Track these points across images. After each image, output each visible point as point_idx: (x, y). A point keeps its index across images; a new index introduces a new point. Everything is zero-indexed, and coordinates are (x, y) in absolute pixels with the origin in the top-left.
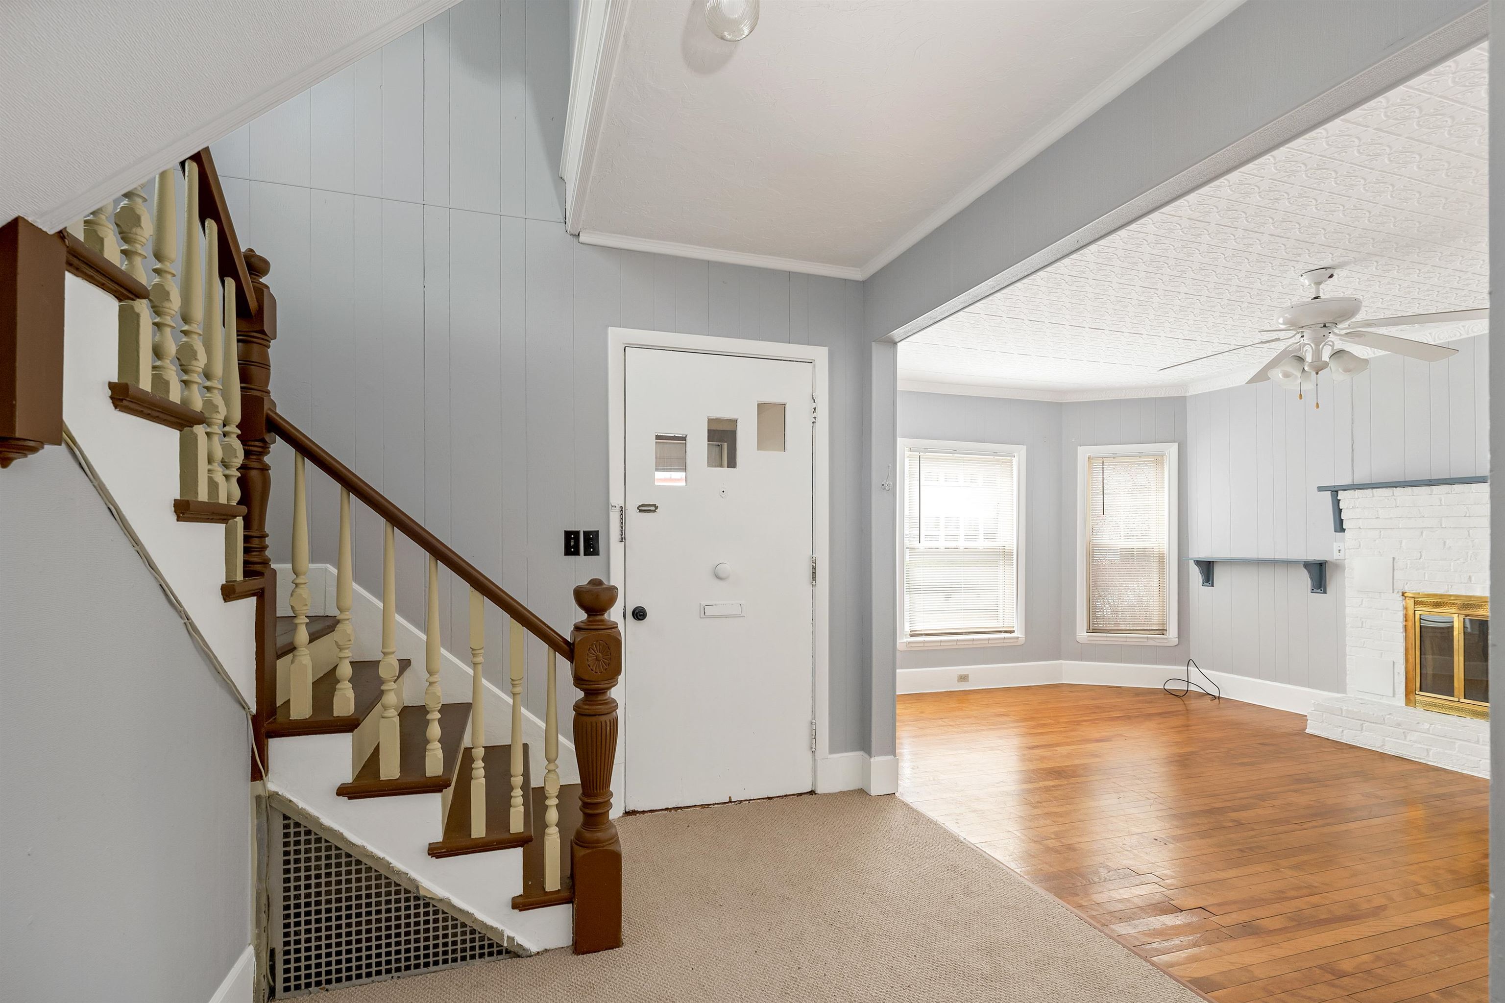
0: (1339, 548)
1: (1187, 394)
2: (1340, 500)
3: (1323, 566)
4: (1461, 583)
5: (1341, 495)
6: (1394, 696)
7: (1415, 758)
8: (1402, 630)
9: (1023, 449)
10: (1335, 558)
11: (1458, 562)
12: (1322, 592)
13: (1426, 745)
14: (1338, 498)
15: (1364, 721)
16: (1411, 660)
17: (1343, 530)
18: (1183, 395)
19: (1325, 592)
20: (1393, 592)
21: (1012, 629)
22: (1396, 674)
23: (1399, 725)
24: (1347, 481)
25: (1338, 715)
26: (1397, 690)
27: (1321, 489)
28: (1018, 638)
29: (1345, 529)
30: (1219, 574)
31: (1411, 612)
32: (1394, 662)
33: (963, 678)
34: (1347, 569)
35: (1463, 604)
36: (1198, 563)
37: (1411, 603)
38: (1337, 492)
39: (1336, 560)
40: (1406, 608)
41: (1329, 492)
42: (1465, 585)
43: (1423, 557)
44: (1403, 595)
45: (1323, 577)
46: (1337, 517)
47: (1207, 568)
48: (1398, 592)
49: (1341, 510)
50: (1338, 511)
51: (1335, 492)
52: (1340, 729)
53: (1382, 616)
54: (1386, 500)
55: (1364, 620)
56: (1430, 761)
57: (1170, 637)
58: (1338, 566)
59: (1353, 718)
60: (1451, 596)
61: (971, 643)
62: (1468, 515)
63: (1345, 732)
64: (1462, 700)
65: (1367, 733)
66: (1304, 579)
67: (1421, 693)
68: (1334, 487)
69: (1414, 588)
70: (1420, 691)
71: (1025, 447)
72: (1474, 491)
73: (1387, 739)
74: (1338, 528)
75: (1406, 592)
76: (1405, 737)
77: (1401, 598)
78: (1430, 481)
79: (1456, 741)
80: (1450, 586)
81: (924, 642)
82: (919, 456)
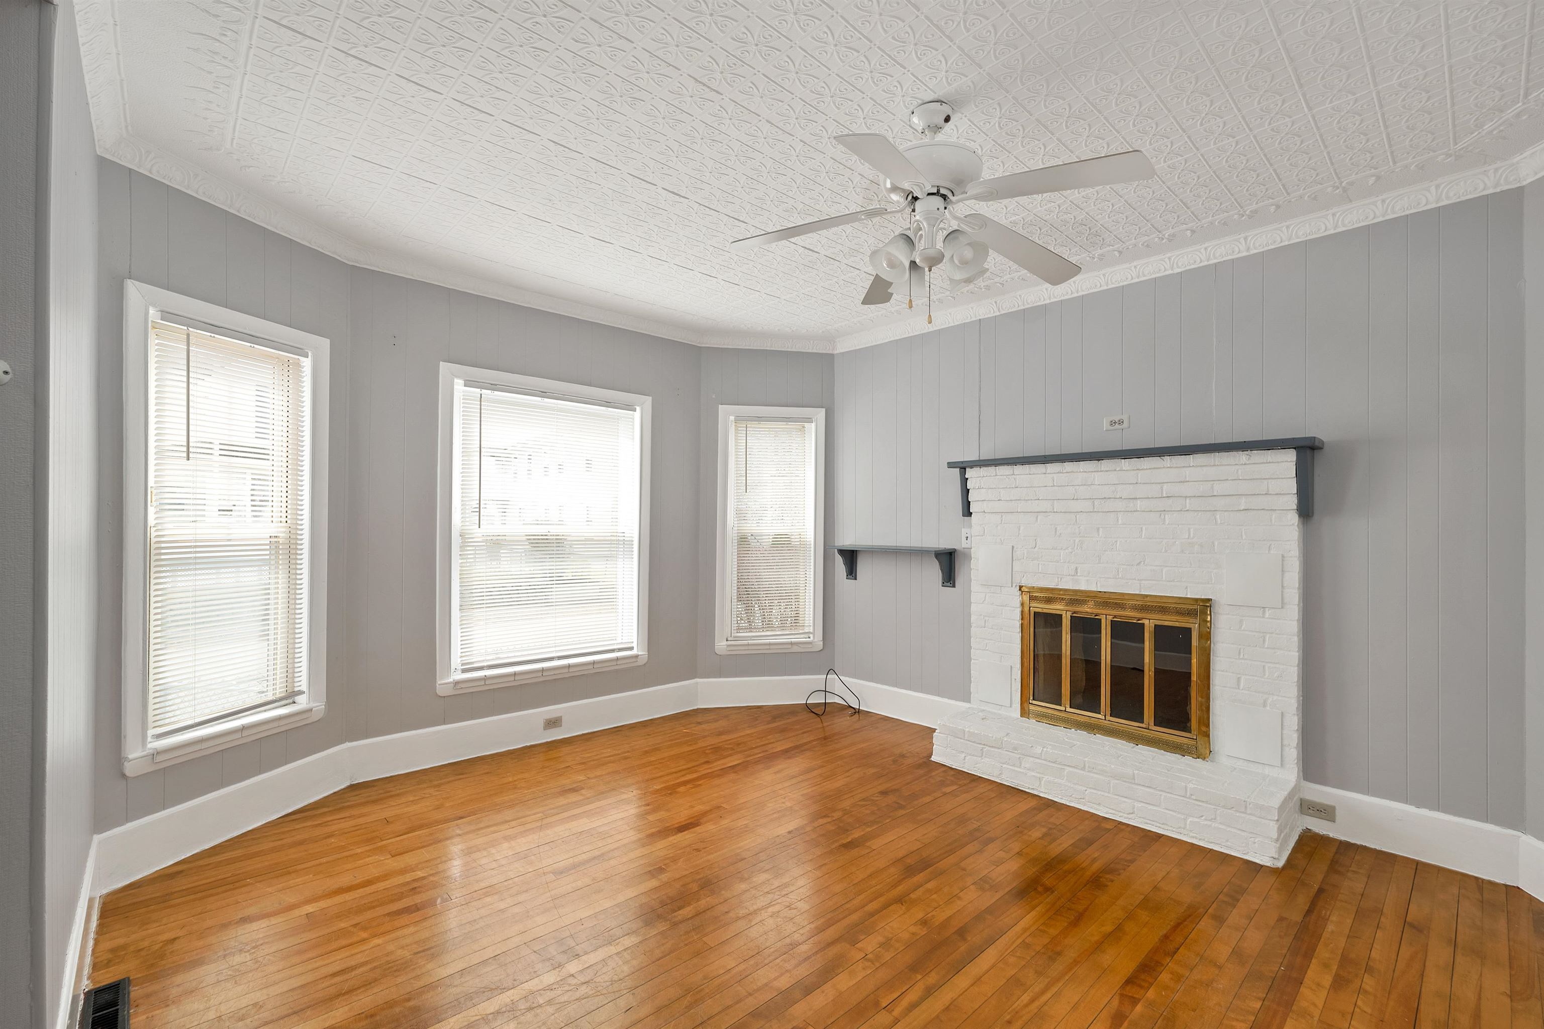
0: (967, 535)
1: (836, 352)
2: (967, 479)
3: (953, 554)
4: (1069, 575)
5: (970, 473)
6: (1011, 707)
7: (1029, 788)
8: (1019, 630)
9: (648, 400)
10: (963, 546)
11: (1067, 551)
12: (951, 585)
13: (1039, 773)
14: (966, 477)
15: (984, 745)
16: (1026, 664)
17: (970, 514)
18: (831, 352)
19: (954, 586)
20: (1012, 586)
21: (629, 645)
22: (1013, 680)
23: (1015, 749)
24: (974, 457)
25: (961, 739)
26: (1013, 699)
27: (951, 465)
28: (637, 656)
29: (972, 513)
30: (863, 566)
31: (1026, 609)
32: (1011, 667)
33: (553, 723)
34: (973, 559)
35: (1071, 599)
36: (842, 552)
37: (1026, 598)
38: (965, 469)
39: (964, 548)
40: (1022, 604)
41: (958, 469)
42: (1072, 577)
43: (1038, 546)
44: (1020, 590)
45: (953, 570)
46: (965, 499)
47: (851, 557)
48: (1016, 586)
49: (968, 490)
50: (966, 492)
51: (963, 467)
52: (963, 755)
53: (1002, 614)
54: (1007, 479)
55: (987, 618)
56: (1042, 792)
57: (816, 640)
58: (967, 556)
59: (974, 742)
60: (1061, 590)
61: (566, 670)
62: (1075, 498)
63: (967, 758)
64: (1069, 709)
65: (988, 759)
66: (934, 572)
67: (1034, 702)
68: (962, 462)
69: (1031, 581)
70: (1033, 699)
71: (651, 398)
72: (1082, 471)
73: (1004, 766)
74: (966, 513)
75: (1023, 586)
76: (1021, 763)
77: (1019, 593)
78: (1045, 456)
79: (1065, 768)
80: (1060, 579)
81: (485, 678)
82: (481, 394)
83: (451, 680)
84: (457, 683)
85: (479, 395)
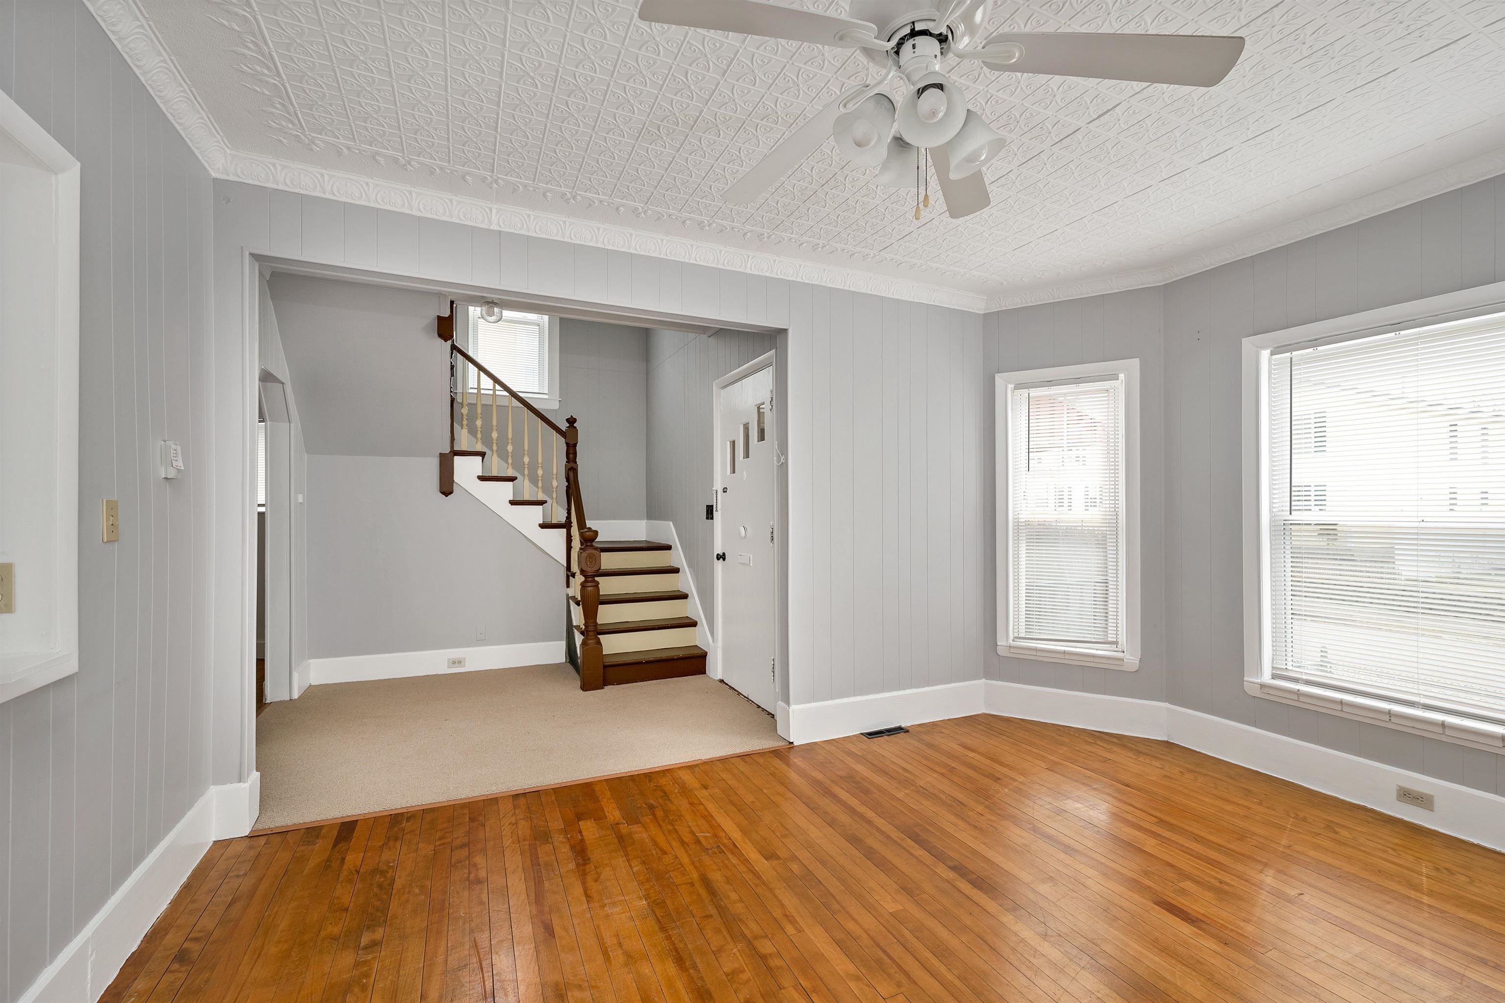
81: (1298, 693)
82: (1291, 358)
83: (1259, 681)
84: (1263, 686)
85: (1289, 360)
